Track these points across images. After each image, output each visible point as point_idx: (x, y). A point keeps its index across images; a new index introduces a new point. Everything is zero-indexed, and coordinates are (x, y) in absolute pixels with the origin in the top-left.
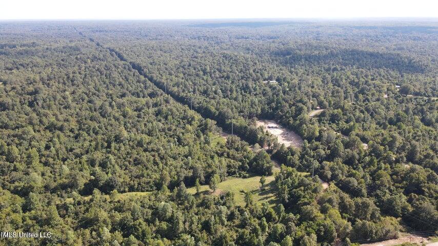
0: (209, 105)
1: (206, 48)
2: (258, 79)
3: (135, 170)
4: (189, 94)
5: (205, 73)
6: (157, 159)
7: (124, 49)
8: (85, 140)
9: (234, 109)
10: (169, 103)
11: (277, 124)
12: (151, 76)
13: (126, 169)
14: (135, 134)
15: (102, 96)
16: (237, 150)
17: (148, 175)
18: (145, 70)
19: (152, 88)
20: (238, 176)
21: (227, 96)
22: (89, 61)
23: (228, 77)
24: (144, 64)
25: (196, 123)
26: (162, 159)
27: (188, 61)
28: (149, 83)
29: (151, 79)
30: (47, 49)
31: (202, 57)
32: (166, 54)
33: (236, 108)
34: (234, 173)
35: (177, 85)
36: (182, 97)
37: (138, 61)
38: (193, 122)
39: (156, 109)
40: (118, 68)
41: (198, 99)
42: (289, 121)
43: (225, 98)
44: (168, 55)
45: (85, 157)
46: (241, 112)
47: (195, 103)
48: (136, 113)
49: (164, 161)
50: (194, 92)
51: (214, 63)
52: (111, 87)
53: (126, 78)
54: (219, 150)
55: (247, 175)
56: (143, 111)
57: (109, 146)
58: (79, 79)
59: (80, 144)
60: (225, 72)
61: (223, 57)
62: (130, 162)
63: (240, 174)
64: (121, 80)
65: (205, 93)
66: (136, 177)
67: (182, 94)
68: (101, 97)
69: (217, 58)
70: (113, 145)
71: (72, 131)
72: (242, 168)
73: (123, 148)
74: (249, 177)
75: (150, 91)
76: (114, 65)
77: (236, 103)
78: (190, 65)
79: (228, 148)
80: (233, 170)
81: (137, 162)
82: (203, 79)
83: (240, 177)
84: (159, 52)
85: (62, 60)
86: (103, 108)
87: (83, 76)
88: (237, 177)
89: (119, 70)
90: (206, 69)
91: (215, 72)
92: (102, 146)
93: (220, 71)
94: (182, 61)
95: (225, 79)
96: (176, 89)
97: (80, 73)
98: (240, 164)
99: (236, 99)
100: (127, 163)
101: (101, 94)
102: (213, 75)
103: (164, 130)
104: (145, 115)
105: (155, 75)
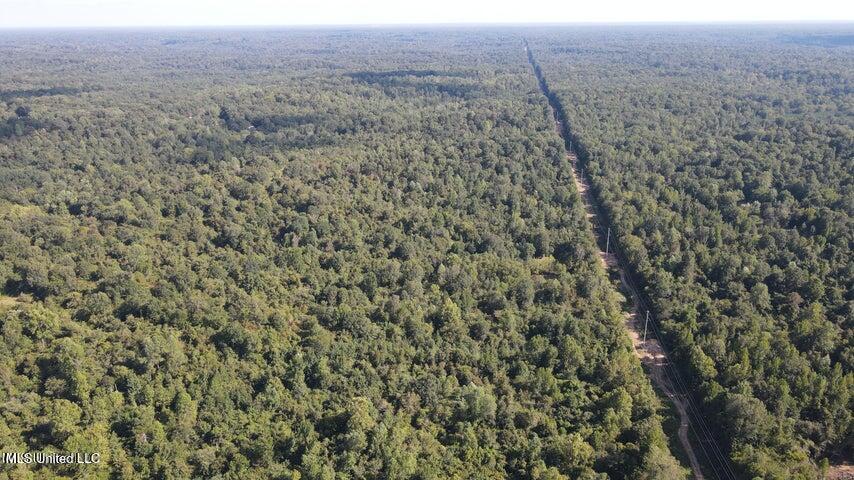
0: (698, 349)
1: (796, 107)
4: (662, 273)
5: (749, 197)
9: (786, 400)
10: (587, 295)
12: (599, 185)
18: (592, 164)
21: (787, 311)
23: (820, 225)
24: (600, 147)
25: (618, 420)
27: (718, 148)
28: (580, 205)
31: (767, 138)
32: (674, 120)
33: (796, 392)
35: (648, 228)
36: (641, 275)
37: (590, 140)
38: (611, 414)
39: (540, 311)
40: (532, 152)
41: (683, 296)
43: (775, 313)
44: (677, 121)
46: (812, 413)
47: (666, 313)
50: (678, 270)
51: (793, 162)
53: (533, 183)
60: (814, 202)
61: (831, 144)
64: (518, 188)
65: (716, 275)
67: (645, 266)
69: (811, 146)
75: (566, 235)
77: (798, 361)
78: (716, 164)
84: (659, 113)
90: (756, 184)
91: (781, 198)
93: (799, 193)
94: (704, 146)
95: (805, 233)
96: (636, 243)
99: (804, 344)
102: (771, 210)
104: (494, 330)
105: (609, 183)
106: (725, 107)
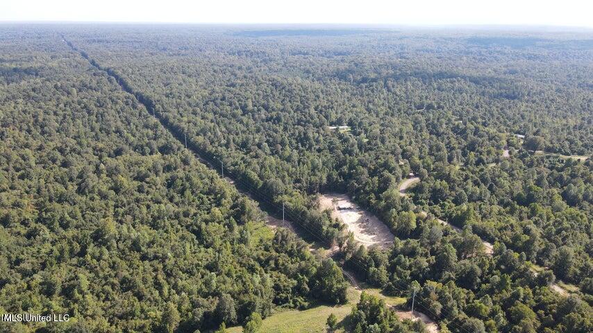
0: (249, 170)
1: (249, 68)
2: (322, 125)
3: (122, 301)
4: (219, 148)
5: (245, 112)
6: (161, 277)
7: (130, 70)
8: (44, 240)
9: (287, 178)
10: (188, 164)
11: (352, 201)
12: (166, 117)
13: (107, 299)
14: (129, 228)
15: (87, 153)
16: (291, 254)
17: (142, 311)
18: (157, 106)
19: (166, 136)
20: (292, 305)
21: (277, 152)
22: (75, 91)
23: (278, 119)
24: (157, 97)
25: (227, 202)
26: (169, 275)
27: (221, 92)
28: (161, 127)
29: (165, 122)
30: (15, 70)
31: (242, 85)
32: (191, 80)
33: (290, 175)
34: (286, 300)
35: (203, 132)
36: (210, 152)
37: (148, 92)
38: (223, 201)
39: (169, 175)
40: (117, 103)
41: (232, 157)
42: (370, 198)
43: (273, 154)
44: (192, 80)
45: (38, 278)
46: (298, 181)
47: (229, 164)
48: (136, 183)
49: (172, 280)
50: (227, 146)
51: (259, 95)
52: (102, 135)
53: (127, 120)
54: (262, 254)
55: (306, 304)
56: (148, 179)
57: (83, 253)
58: (53, 123)
59: (35, 250)
60: (273, 110)
61: (272, 85)
62: (113, 286)
63: (294, 302)
64: (119, 123)
65: (244, 146)
66: (121, 318)
67: (210, 148)
68: (85, 155)
69: (264, 87)
70: (91, 249)
71: (24, 223)
72: (298, 290)
73: (106, 256)
74: (309, 307)
75: (162, 141)
76: (110, 98)
77: (288, 166)
78: (223, 99)
79: (277, 251)
80: (284, 295)
81: (127, 286)
82: (241, 122)
83: (295, 308)
84: (180, 76)
85: (34, 90)
86: (85, 176)
87: (60, 118)
88: (290, 307)
89: (118, 106)
90: (246, 106)
91: (259, 110)
92: (71, 251)
93: (266, 108)
94: (213, 91)
95: (274, 123)
96: (200, 139)
97: (55, 114)
98: (295, 282)
99: (288, 160)
100: (108, 288)
101: (85, 150)
102: (257, 116)
103: (177, 216)
104: (150, 187)
105: (172, 115)
106: (215, 71)
